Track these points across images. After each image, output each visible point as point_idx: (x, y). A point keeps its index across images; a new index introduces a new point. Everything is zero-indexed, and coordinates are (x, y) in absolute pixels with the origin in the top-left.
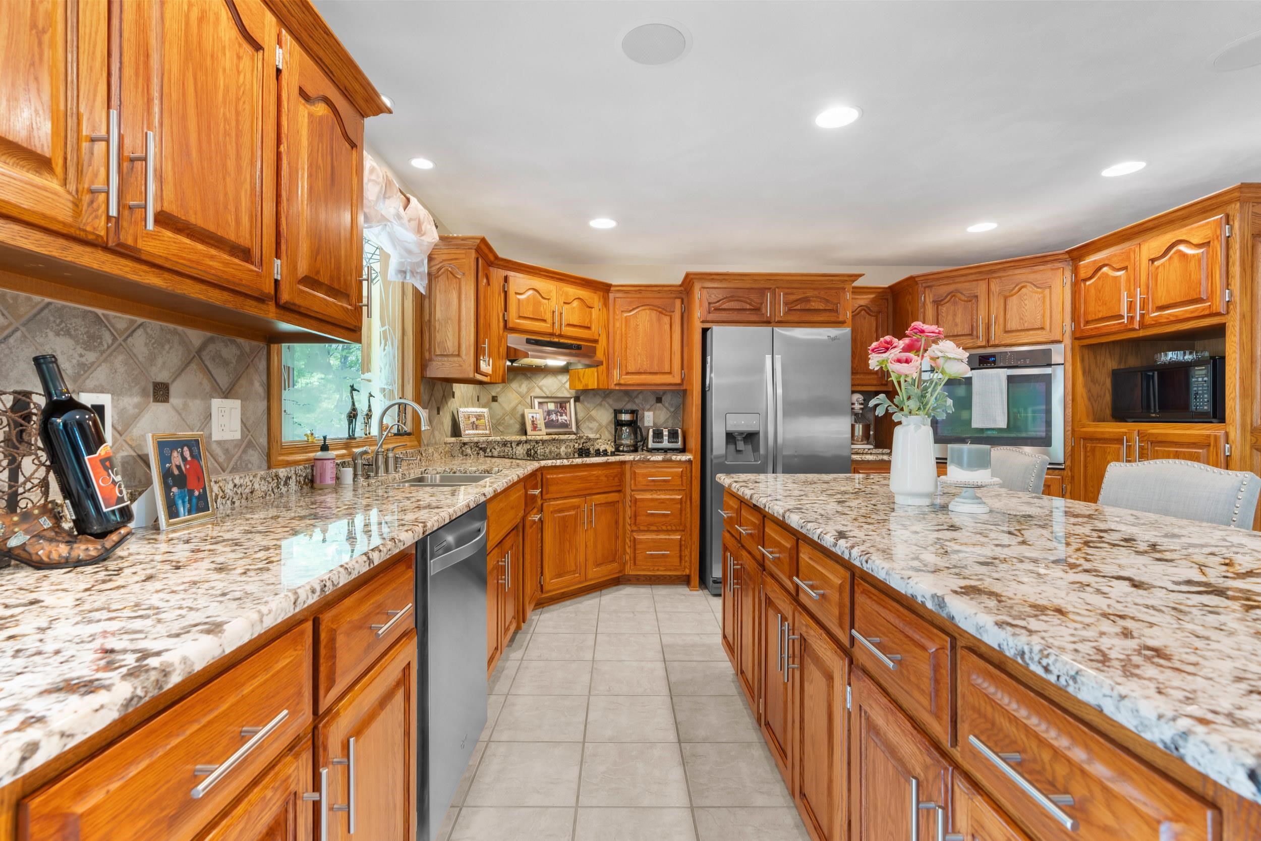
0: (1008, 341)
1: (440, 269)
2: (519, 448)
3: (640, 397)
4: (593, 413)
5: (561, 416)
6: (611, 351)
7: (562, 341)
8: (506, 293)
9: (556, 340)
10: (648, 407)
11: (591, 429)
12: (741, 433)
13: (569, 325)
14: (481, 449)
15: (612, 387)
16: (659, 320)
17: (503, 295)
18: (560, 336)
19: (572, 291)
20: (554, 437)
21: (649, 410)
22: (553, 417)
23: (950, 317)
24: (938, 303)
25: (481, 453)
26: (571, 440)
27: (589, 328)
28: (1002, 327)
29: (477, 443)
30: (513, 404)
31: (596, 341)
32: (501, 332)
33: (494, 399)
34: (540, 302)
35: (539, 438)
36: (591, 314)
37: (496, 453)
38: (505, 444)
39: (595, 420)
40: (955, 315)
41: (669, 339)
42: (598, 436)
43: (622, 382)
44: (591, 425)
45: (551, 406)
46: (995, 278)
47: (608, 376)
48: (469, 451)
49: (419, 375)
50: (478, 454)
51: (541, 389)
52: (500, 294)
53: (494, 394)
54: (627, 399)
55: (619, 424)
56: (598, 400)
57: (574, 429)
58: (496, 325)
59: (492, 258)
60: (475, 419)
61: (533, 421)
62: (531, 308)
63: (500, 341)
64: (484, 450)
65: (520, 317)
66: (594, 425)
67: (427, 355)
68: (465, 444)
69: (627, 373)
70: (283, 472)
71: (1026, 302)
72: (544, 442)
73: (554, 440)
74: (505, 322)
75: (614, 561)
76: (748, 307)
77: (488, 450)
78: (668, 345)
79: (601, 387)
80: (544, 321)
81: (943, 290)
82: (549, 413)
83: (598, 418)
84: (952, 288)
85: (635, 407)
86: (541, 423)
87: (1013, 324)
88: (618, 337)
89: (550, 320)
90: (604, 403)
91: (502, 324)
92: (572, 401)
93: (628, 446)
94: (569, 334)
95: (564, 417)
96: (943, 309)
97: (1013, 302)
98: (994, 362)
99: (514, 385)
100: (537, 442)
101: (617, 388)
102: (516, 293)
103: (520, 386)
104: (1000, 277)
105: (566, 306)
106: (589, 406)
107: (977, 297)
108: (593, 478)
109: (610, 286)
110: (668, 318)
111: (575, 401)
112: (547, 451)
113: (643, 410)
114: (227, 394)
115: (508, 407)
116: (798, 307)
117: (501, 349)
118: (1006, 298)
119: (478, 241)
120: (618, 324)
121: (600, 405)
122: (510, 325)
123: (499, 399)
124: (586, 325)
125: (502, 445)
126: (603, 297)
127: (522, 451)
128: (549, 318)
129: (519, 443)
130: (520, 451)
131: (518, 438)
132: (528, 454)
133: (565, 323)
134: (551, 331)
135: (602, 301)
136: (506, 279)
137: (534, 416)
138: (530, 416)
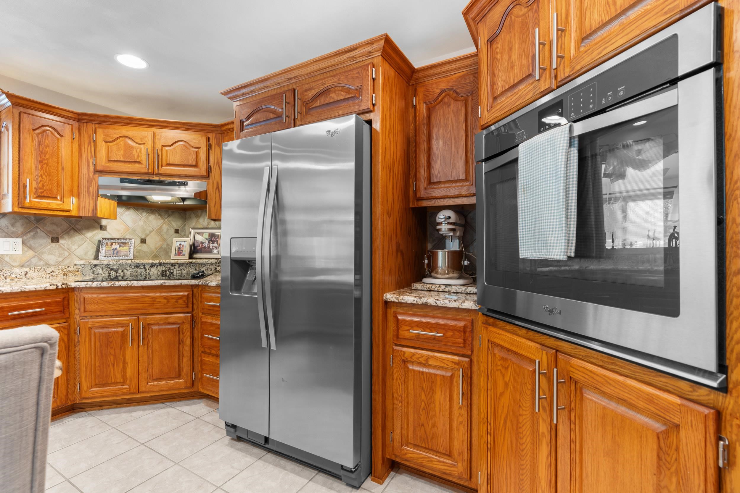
5: (213, 243)
7: (163, 179)
8: (95, 142)
9: (156, 178)
13: (168, 165)
14: (112, 269)
17: (93, 144)
18: (158, 174)
19: (174, 135)
22: (206, 244)
23: (506, 57)
24: (492, 41)
27: (195, 166)
29: (108, 265)
31: (206, 178)
32: (91, 175)
34: (132, 147)
36: (197, 153)
40: (511, 49)
48: (100, 271)
52: (89, 143)
58: (85, 169)
60: (117, 246)
61: (179, 248)
62: (121, 153)
63: (90, 181)
65: (111, 161)
68: (96, 265)
74: (94, 166)
76: (272, 116)
77: (120, 271)
80: (138, 163)
82: (203, 241)
89: (146, 162)
91: (92, 168)
94: (168, 172)
96: (498, 47)
100: (173, 265)
102: (105, 141)
105: (166, 149)
112: (185, 272)
116: (318, 104)
117: (91, 189)
122: (100, 168)
124: (190, 163)
125: (135, 267)
126: (216, 137)
127: (156, 272)
128: (144, 158)
129: (152, 266)
130: (154, 271)
131: (150, 261)
132: (163, 274)
133: (164, 163)
134: (147, 170)
135: (213, 141)
136: (95, 131)
137: (182, 243)
138: (178, 244)
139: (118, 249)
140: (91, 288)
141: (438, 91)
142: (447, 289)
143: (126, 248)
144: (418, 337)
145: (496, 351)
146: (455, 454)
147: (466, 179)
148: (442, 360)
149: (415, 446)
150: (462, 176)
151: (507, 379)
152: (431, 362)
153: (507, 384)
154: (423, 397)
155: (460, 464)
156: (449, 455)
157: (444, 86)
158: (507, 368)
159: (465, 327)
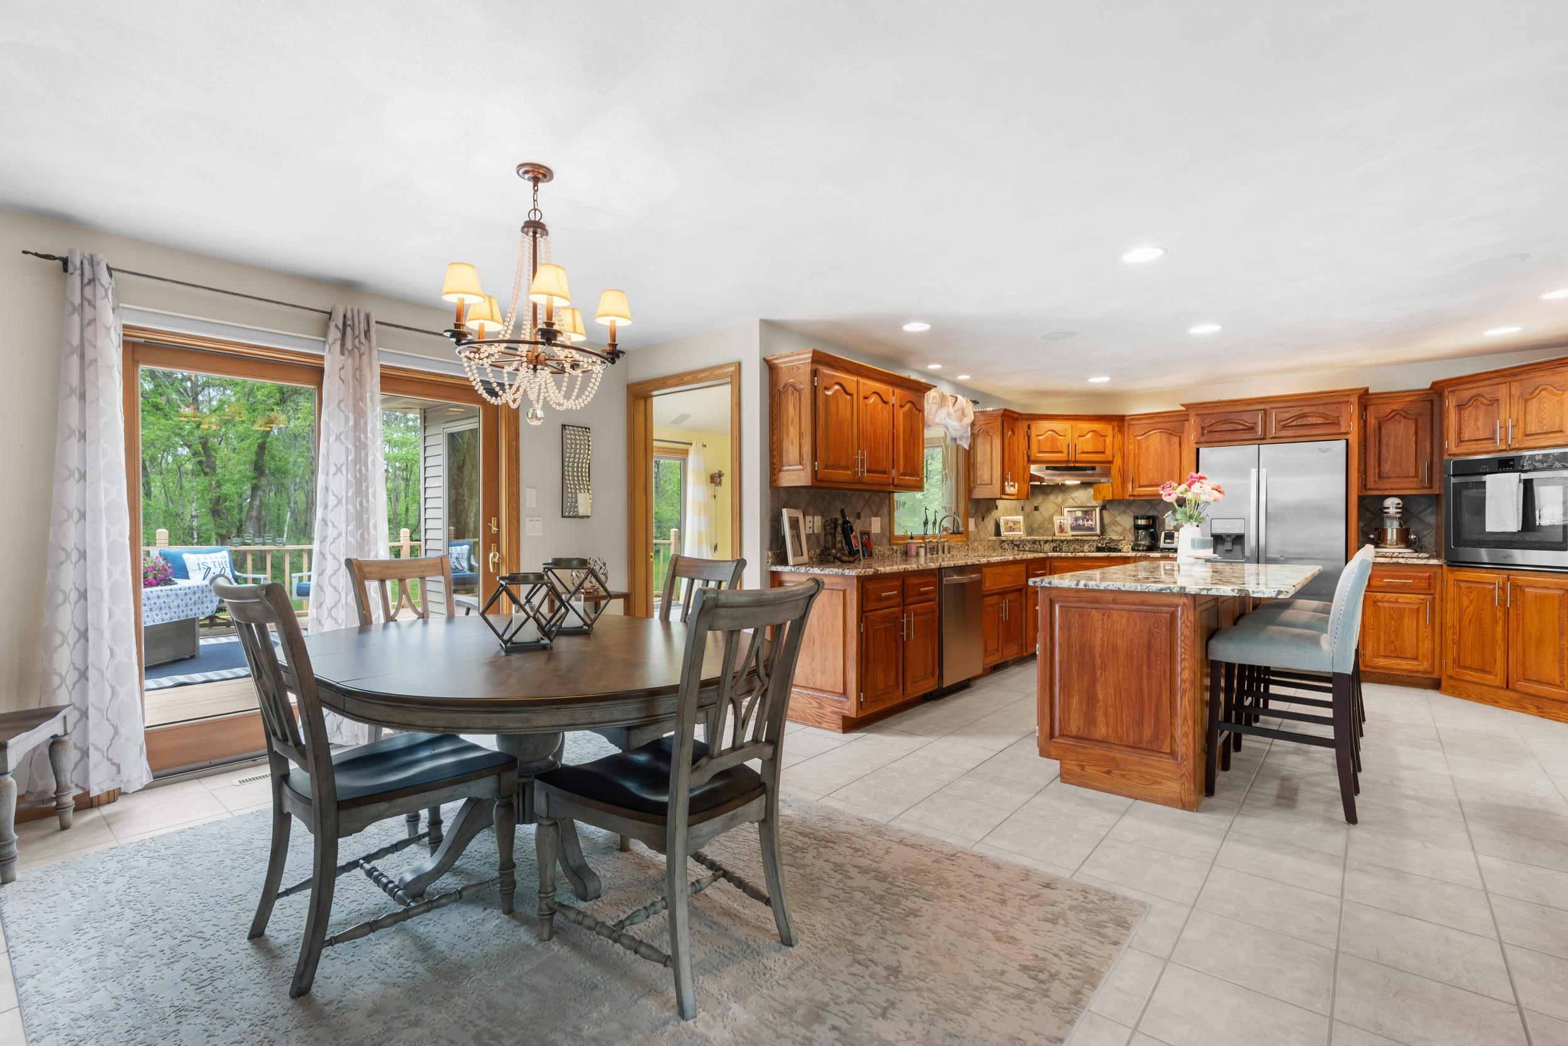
0: (1528, 444)
1: (978, 432)
2: (1047, 545)
3: (1162, 504)
4: (1118, 519)
5: (1087, 521)
6: (1126, 468)
7: (1077, 465)
8: (1029, 437)
9: (1072, 465)
11: (1116, 532)
12: (1229, 535)
13: (1083, 452)
14: (1015, 545)
15: (1127, 497)
16: (1169, 441)
17: (1027, 438)
18: (1075, 461)
19: (1086, 426)
20: (1079, 537)
22: (1081, 522)
23: (1472, 422)
24: (1460, 407)
25: (1016, 548)
26: (1094, 541)
27: (1103, 453)
28: (1521, 430)
29: (1012, 541)
30: (1051, 512)
31: (1111, 462)
32: (1024, 465)
33: (1036, 509)
34: (1056, 440)
35: (1063, 538)
36: (1105, 441)
37: (1027, 549)
38: (1034, 542)
39: (1118, 524)
40: (1476, 419)
41: (1178, 456)
42: (1122, 538)
43: (1135, 493)
44: (1116, 529)
45: (1079, 514)
46: (1516, 381)
47: (1122, 489)
48: (1006, 546)
49: (968, 498)
51: (1073, 500)
52: (1024, 438)
53: (1036, 505)
54: (1149, 507)
55: (1137, 528)
56: (1123, 508)
57: (1098, 532)
58: (1021, 460)
59: (1016, 415)
60: (1012, 524)
61: (1061, 525)
62: (1049, 445)
63: (1024, 470)
64: (1018, 546)
65: (1040, 452)
66: (1119, 529)
67: (972, 485)
68: (1003, 541)
69: (1140, 486)
70: (895, 548)
71: (1545, 405)
72: (1068, 541)
73: (1079, 539)
74: (1029, 457)
76: (1241, 427)
77: (1021, 546)
78: (1177, 461)
79: (1116, 498)
80: (1061, 452)
81: (1466, 394)
82: (1077, 519)
83: (1121, 523)
84: (1474, 392)
85: (1151, 513)
86: (1068, 528)
87: (1532, 428)
88: (1132, 457)
89: (1066, 451)
90: (1128, 510)
91: (1026, 459)
92: (1098, 510)
93: (1144, 545)
94: (1083, 459)
95: (1090, 522)
96: (1466, 413)
97: (1533, 405)
98: (1512, 466)
99: (1052, 498)
100: (1062, 541)
101: (1132, 498)
102: (1037, 435)
103: (1056, 498)
104: (1521, 380)
105: (1081, 438)
106: (1114, 513)
107: (1498, 400)
109: (1124, 416)
110: (1178, 438)
111: (1101, 511)
112: (1071, 548)
114: (876, 515)
115: (1046, 515)
116: (1294, 423)
117: (1026, 476)
118: (1526, 401)
119: (1002, 411)
120: (1131, 447)
121: (1124, 512)
122: (1032, 458)
123: (1040, 509)
124: (1100, 450)
126: (1118, 426)
128: (1065, 450)
129: (1046, 542)
130: (1047, 547)
131: (1045, 538)
132: (1054, 550)
133: (1080, 451)
134: (1066, 459)
135: (1116, 429)
136: (1029, 427)
137: (1062, 521)
138: (1058, 522)
139: (1012, 527)
140: (1061, 558)
141: (1389, 410)
142: (1400, 555)
143: (1018, 526)
144: (1389, 585)
145: (1462, 584)
146: (1420, 658)
147: (1416, 476)
148: (1410, 598)
149: (1385, 657)
150: (1412, 473)
151: (1471, 598)
152: (1400, 600)
153: (1471, 601)
154: (1393, 623)
155: (1425, 663)
156: (1416, 659)
157: (1395, 407)
158: (1471, 592)
159: (1430, 576)
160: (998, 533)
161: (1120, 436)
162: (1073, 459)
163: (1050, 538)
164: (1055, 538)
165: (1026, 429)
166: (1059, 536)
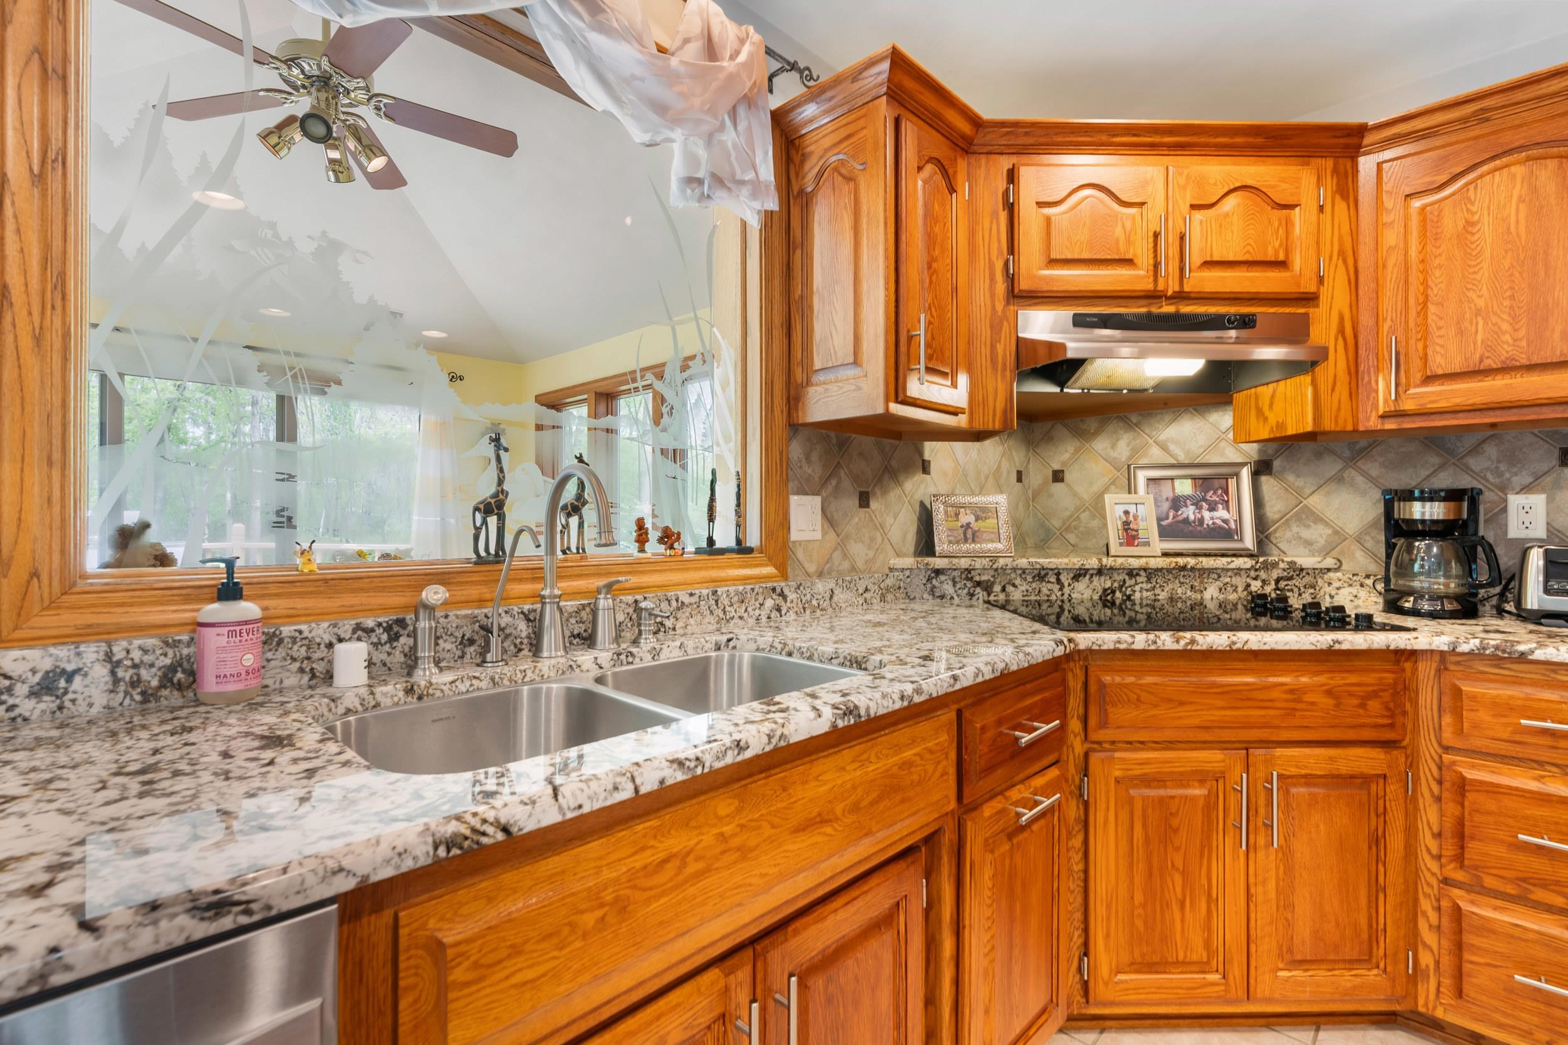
1: (820, 175)
2: (1081, 586)
3: (1491, 450)
4: (1316, 502)
5: (1212, 509)
6: (1366, 319)
7: (1187, 309)
8: (1011, 209)
9: (1168, 309)
10: (1519, 480)
11: (1308, 543)
13: (1209, 264)
14: (979, 584)
15: (1373, 423)
17: (1003, 216)
18: (1181, 296)
19: (1218, 170)
20: (1181, 561)
21: (1526, 489)
22: (1190, 512)
25: (980, 593)
26: (1238, 571)
27: (1282, 265)
29: (968, 571)
30: (1096, 488)
31: (1310, 299)
32: (1000, 307)
33: (1058, 476)
34: (1112, 216)
35: (1135, 563)
36: (1288, 224)
37: (1016, 595)
38: (1041, 575)
39: (1319, 519)
42: (1329, 562)
43: (1408, 405)
44: (1306, 534)
45: (1185, 487)
47: (1353, 394)
48: (948, 588)
49: (780, 418)
50: (971, 595)
51: (1164, 447)
52: (995, 215)
53: (1057, 467)
54: (1435, 460)
55: (1401, 530)
56: (1331, 467)
57: (1249, 542)
58: (985, 293)
59: (965, 127)
60: (971, 518)
61: (1126, 523)
62: (1082, 236)
63: (995, 328)
64: (987, 587)
65: (1053, 262)
66: (1318, 534)
67: (798, 373)
68: (938, 572)
69: (1429, 379)
72: (1151, 573)
73: (1183, 568)
74: (1011, 279)
75: (1366, 959)
77: (997, 588)
79: (1328, 425)
80: (1129, 262)
82: (1177, 503)
83: (1329, 514)
85: (1465, 482)
86: (1148, 527)
88: (1392, 274)
89: (1144, 259)
90: (1351, 473)
91: (1001, 287)
92: (1245, 474)
93: (1435, 597)
94: (1209, 288)
95: (1222, 513)
99: (1101, 444)
100: (1132, 573)
101: (1390, 425)
102: (1040, 204)
103: (1113, 447)
105: (1198, 215)
106: (1300, 482)
108: (1275, 694)
109: (1361, 130)
111: (1256, 474)
113: (1504, 488)
115: (1085, 493)
117: (1000, 348)
119: (886, 66)
120: (1391, 238)
121: (1339, 479)
122: (1024, 284)
123: (1068, 476)
124: (1270, 257)
125: (1034, 577)
126: (1335, 171)
127: (1087, 594)
128: (1142, 252)
129: (1079, 574)
130: (1083, 592)
131: (1075, 561)
133: (1197, 261)
134: (1148, 285)
135: (1330, 183)
136: (1012, 176)
137: (1132, 509)
138: (1119, 511)
139: (975, 526)
143: (992, 522)
160: (926, 545)
161: (1341, 206)
162: (1173, 287)
163: (1093, 563)
164: (1108, 562)
165: (1001, 183)
166: (1123, 556)
